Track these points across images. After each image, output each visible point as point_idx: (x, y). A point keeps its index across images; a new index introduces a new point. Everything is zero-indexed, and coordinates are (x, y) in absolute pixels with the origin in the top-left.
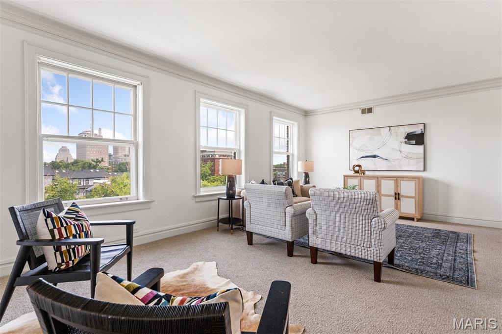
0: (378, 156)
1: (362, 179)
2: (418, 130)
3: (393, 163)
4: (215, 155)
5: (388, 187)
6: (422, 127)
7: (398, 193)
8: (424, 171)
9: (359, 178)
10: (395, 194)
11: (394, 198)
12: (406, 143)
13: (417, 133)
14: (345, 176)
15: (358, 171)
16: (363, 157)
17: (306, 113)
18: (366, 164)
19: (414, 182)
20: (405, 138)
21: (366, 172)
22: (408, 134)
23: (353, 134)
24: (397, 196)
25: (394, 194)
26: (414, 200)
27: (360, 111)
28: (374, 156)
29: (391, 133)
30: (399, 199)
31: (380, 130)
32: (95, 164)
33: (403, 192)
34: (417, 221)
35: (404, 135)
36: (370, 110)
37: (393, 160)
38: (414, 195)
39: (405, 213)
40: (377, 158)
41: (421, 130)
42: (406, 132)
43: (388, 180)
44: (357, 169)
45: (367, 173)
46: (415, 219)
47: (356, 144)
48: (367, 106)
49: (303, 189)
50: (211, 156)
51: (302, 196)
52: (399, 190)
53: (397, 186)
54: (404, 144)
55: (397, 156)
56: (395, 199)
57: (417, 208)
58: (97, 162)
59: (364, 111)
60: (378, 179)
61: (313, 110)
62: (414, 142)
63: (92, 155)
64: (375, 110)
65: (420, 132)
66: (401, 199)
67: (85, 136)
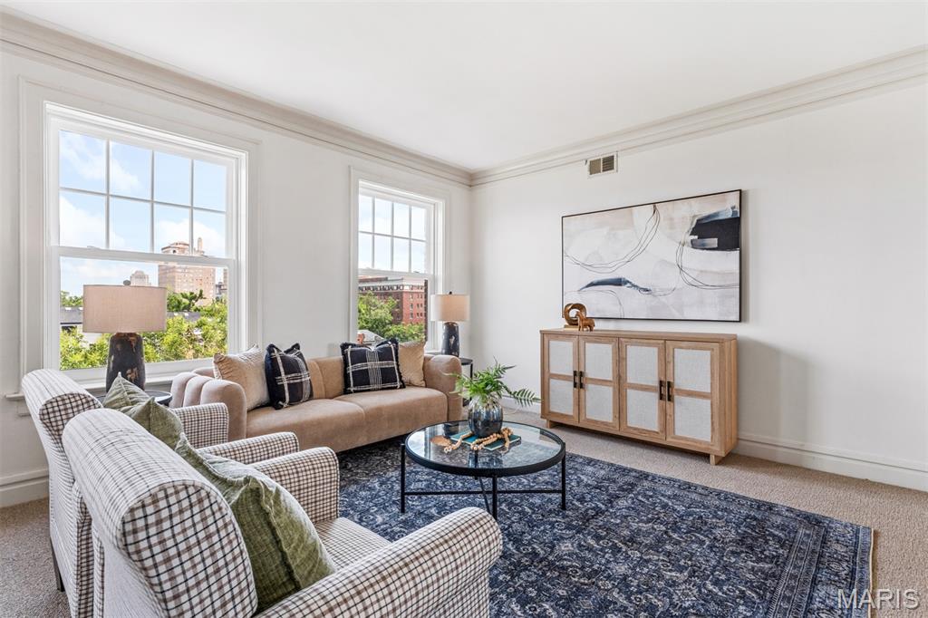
0: (627, 282)
1: (582, 342)
2: (725, 209)
3: (663, 299)
4: (403, 286)
5: (643, 367)
6: (733, 200)
7: (669, 383)
8: (740, 321)
9: (576, 339)
10: (661, 383)
11: (656, 395)
12: (694, 245)
13: (721, 217)
14: (543, 333)
15: (578, 319)
16: (592, 284)
17: (472, 180)
18: (597, 302)
19: (708, 353)
20: (692, 234)
21: (597, 323)
22: (698, 221)
23: (572, 224)
24: (665, 391)
25: (657, 384)
26: (708, 402)
27: (587, 167)
28: (618, 282)
29: (658, 221)
30: (670, 398)
31: (631, 213)
32: (187, 302)
33: (681, 381)
34: (717, 464)
35: (689, 226)
36: (609, 164)
37: (662, 290)
38: (708, 390)
39: (686, 439)
40: (624, 288)
41: (733, 208)
42: (694, 216)
43: (642, 345)
44: (573, 313)
45: (599, 325)
46: (712, 459)
47: (577, 250)
48: (601, 154)
49: (429, 366)
50: (395, 288)
51: (426, 387)
52: (670, 372)
53: (665, 362)
54: (688, 250)
55: (673, 280)
56: (661, 397)
57: (717, 426)
58: (191, 300)
59: (594, 167)
60: (619, 342)
61: (485, 171)
62: (714, 242)
63: (185, 285)
64: (618, 163)
65: (729, 215)
66: (677, 398)
67: (174, 251)
